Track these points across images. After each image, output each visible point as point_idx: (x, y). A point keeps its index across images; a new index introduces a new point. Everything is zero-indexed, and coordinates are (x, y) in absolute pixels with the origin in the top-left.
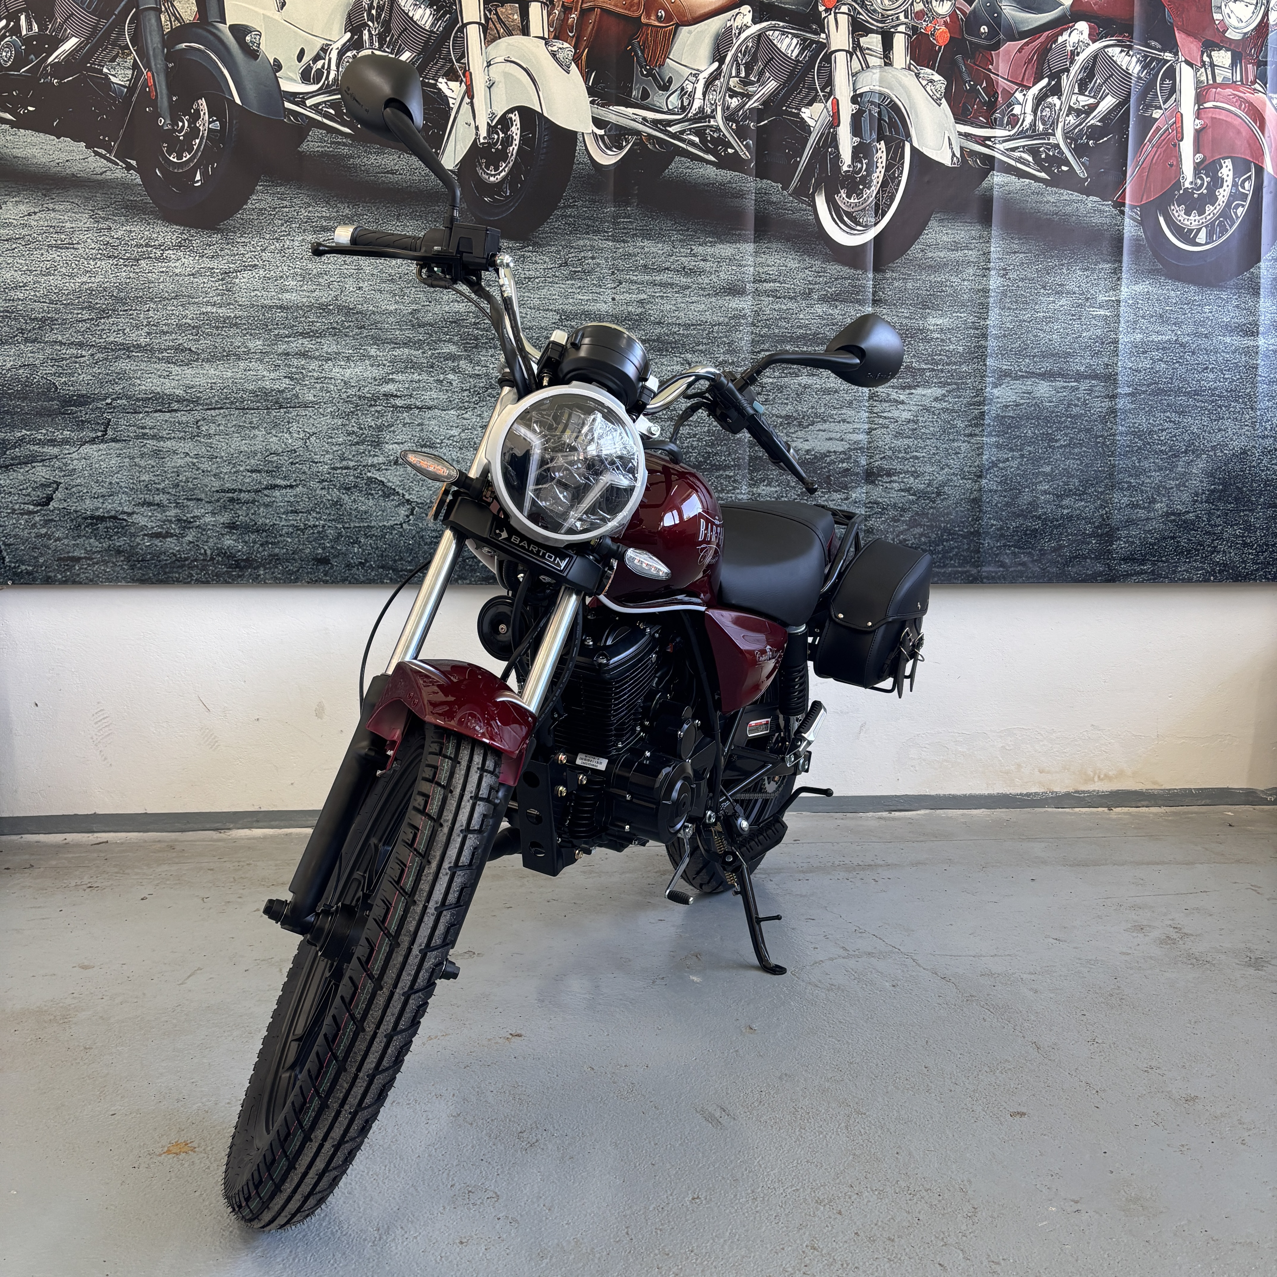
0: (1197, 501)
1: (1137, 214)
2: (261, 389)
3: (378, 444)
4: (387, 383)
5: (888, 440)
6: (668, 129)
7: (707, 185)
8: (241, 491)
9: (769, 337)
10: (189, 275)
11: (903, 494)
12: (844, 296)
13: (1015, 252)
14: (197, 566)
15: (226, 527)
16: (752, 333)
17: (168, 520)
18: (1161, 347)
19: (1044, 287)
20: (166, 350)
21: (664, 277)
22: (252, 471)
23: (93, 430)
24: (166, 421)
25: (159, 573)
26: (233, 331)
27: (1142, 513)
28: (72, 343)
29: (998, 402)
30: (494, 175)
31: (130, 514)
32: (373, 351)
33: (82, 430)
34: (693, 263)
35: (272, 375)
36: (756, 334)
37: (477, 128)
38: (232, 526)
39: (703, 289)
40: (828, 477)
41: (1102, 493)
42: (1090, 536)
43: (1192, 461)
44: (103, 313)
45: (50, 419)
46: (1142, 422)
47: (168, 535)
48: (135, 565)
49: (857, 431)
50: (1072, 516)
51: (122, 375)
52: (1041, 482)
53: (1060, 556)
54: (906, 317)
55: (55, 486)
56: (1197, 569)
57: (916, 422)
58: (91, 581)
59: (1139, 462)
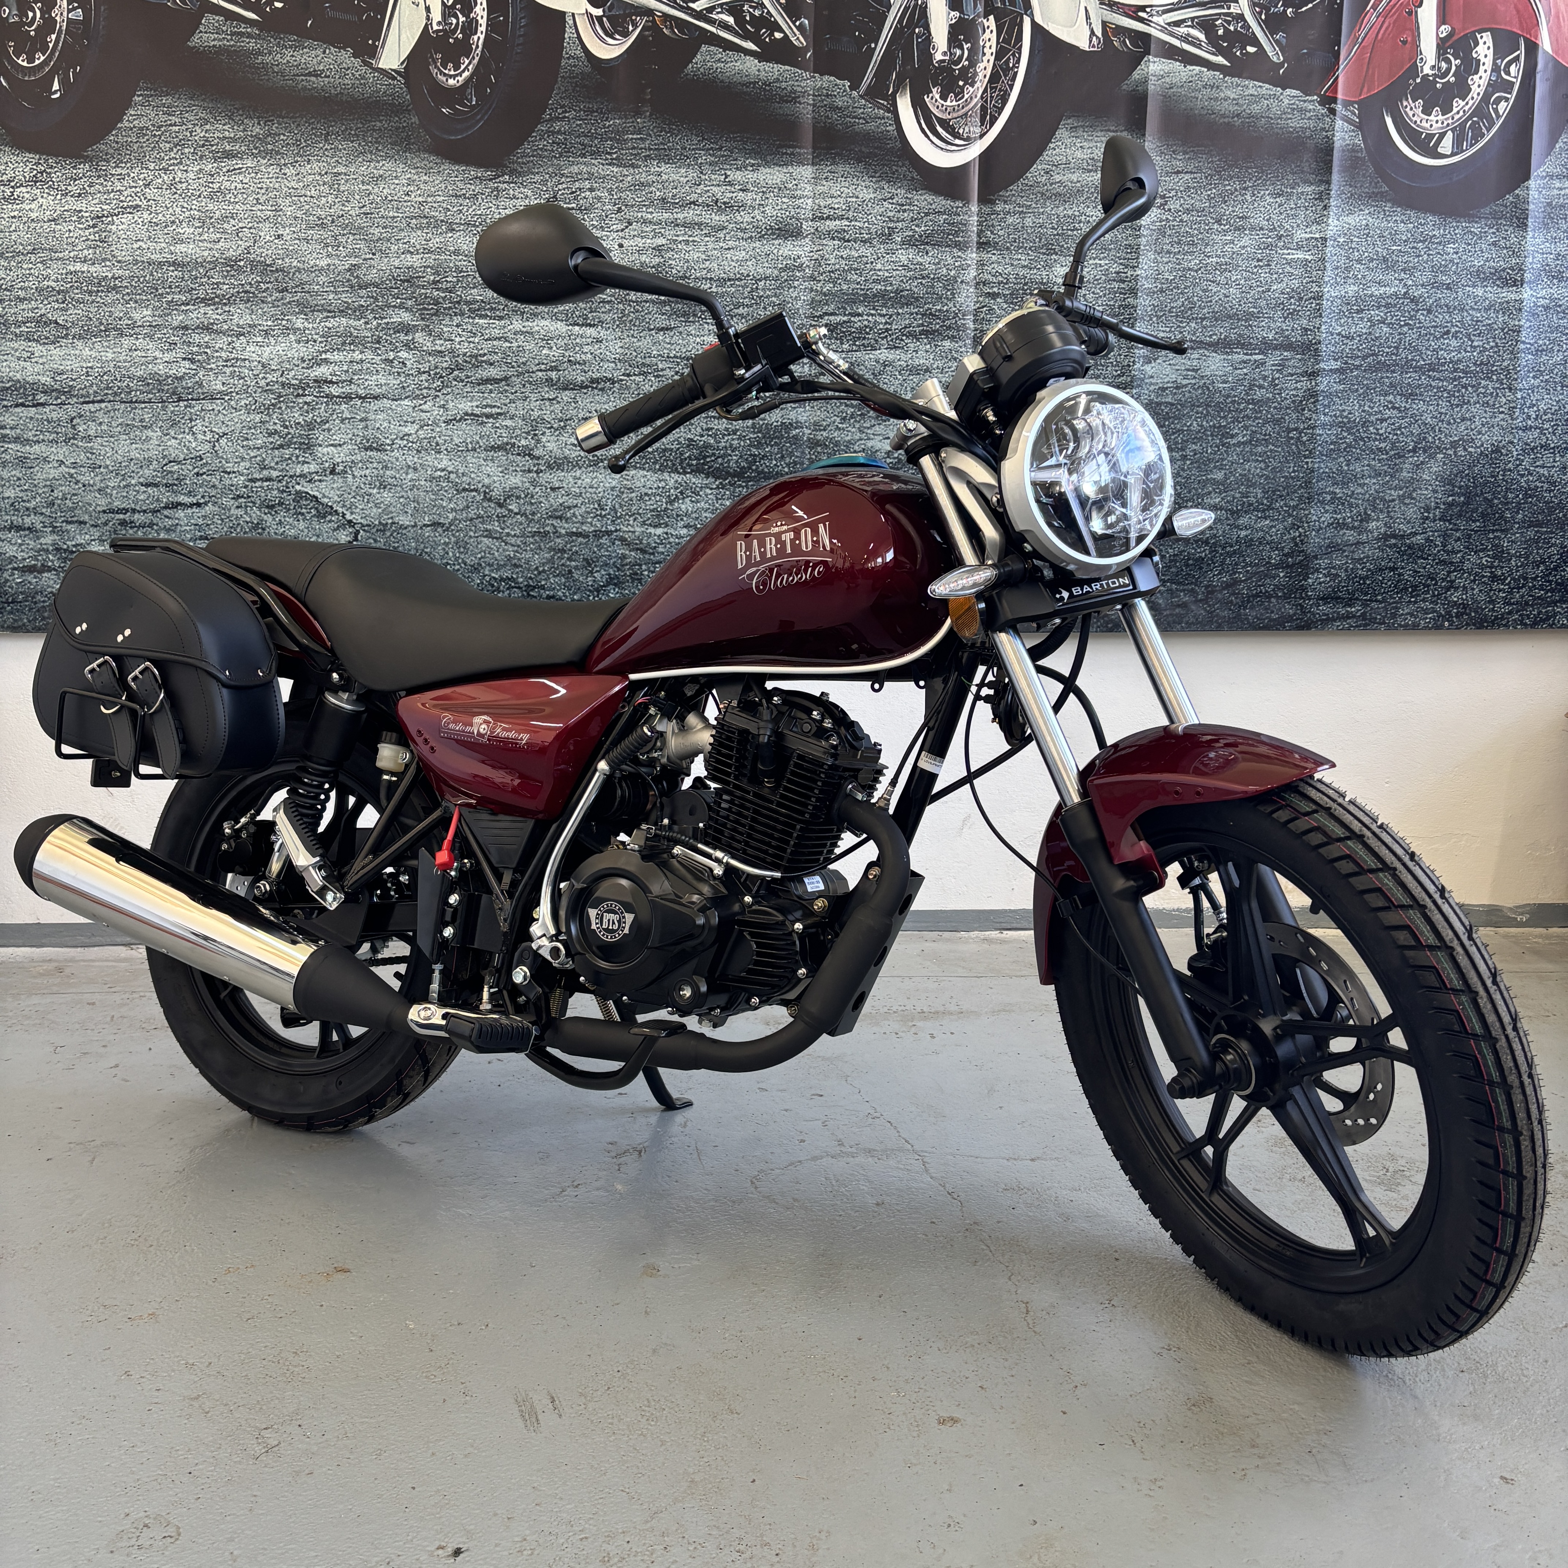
0: (1427, 518)
1: (1353, 113)
2: (153, 375)
3: (308, 447)
4: (319, 365)
6: (691, 5)
7: (747, 84)
8: (134, 511)
9: (835, 295)
10: (50, 221)
12: (937, 238)
13: (1178, 172)
16: (812, 290)
17: (43, 550)
18: (1383, 303)
19: (1219, 222)
20: (24, 323)
21: (690, 214)
22: (147, 485)
24: (31, 418)
25: (35, 619)
26: (112, 296)
27: (1350, 536)
29: (1152, 384)
30: (454, 77)
32: (299, 323)
34: (729, 195)
35: (167, 357)
36: (817, 291)
37: (428, 9)
39: (743, 230)
41: (1295, 508)
42: (1277, 567)
43: (1422, 463)
46: (1354, 409)
47: (45, 568)
48: (4, 608)
50: (1252, 539)
52: (1210, 493)
53: (1234, 594)
54: (1024, 267)
56: (1426, 612)
59: (1348, 465)
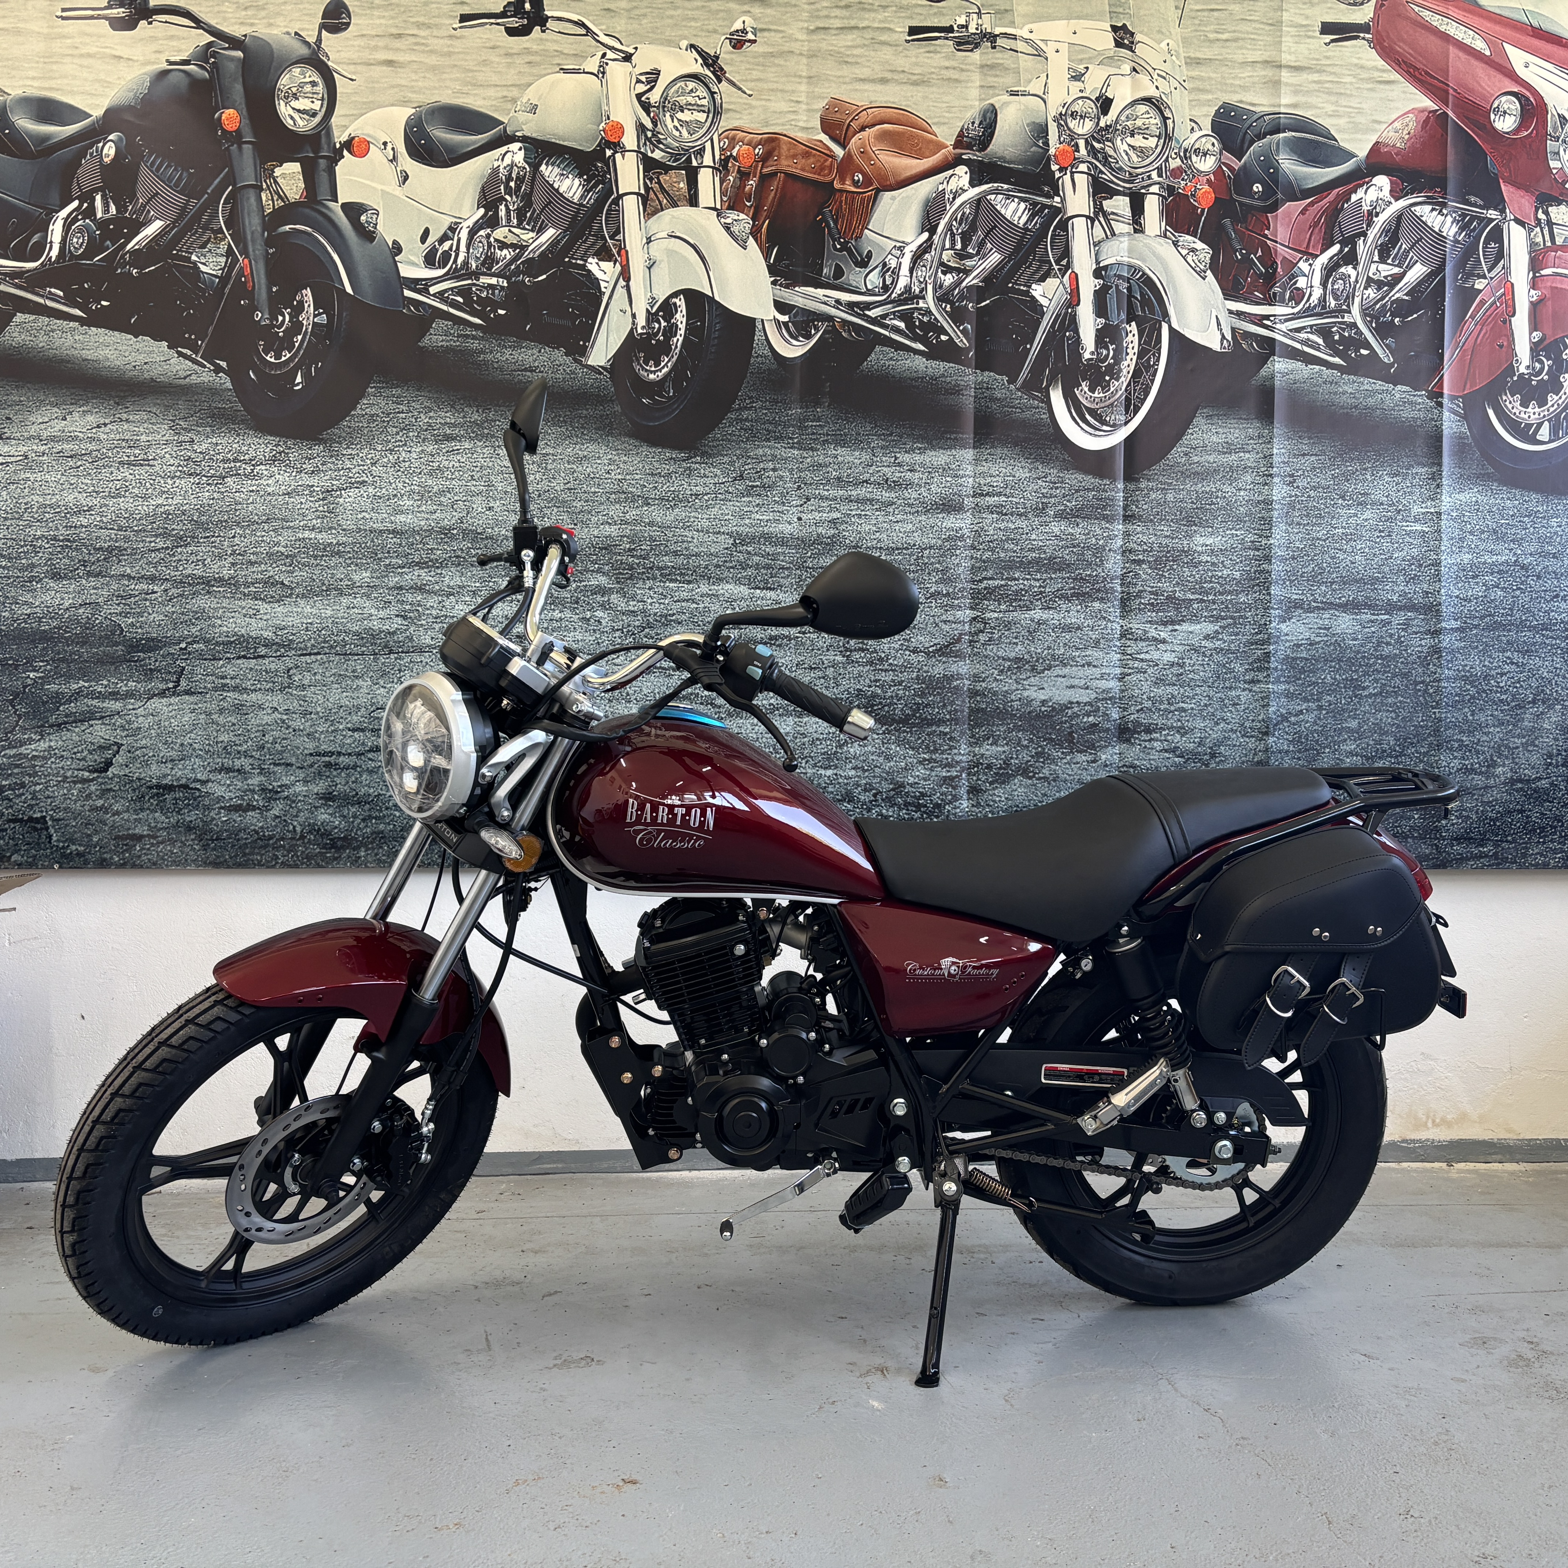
0: (1551, 764)
1: (1459, 406)
2: (367, 630)
5: (1145, 687)
6: (867, 312)
7: (916, 379)
8: (339, 754)
9: (993, 562)
11: (1167, 755)
12: (1087, 511)
13: (1304, 455)
14: (283, 846)
15: (321, 798)
16: (972, 558)
19: (1343, 497)
21: (862, 492)
23: (164, 680)
24: (251, 669)
26: (335, 560)
27: (1479, 780)
28: (142, 577)
29: (1287, 641)
30: (654, 372)
31: (204, 782)
33: (151, 680)
35: (382, 614)
37: (634, 316)
38: (328, 797)
40: (1070, 734)
43: (1542, 713)
44: (181, 541)
45: (113, 668)
46: (1475, 663)
47: (250, 807)
48: (208, 845)
49: (1106, 677)
51: (201, 615)
52: (1345, 740)
54: (1166, 537)
55: (115, 748)
57: (1182, 666)
58: (155, 864)
59: (1472, 715)
